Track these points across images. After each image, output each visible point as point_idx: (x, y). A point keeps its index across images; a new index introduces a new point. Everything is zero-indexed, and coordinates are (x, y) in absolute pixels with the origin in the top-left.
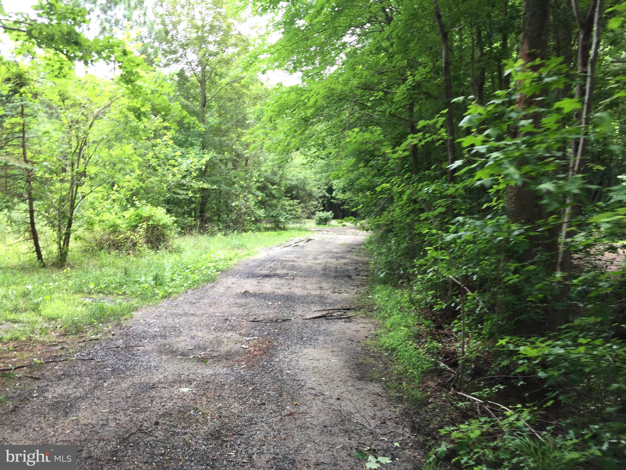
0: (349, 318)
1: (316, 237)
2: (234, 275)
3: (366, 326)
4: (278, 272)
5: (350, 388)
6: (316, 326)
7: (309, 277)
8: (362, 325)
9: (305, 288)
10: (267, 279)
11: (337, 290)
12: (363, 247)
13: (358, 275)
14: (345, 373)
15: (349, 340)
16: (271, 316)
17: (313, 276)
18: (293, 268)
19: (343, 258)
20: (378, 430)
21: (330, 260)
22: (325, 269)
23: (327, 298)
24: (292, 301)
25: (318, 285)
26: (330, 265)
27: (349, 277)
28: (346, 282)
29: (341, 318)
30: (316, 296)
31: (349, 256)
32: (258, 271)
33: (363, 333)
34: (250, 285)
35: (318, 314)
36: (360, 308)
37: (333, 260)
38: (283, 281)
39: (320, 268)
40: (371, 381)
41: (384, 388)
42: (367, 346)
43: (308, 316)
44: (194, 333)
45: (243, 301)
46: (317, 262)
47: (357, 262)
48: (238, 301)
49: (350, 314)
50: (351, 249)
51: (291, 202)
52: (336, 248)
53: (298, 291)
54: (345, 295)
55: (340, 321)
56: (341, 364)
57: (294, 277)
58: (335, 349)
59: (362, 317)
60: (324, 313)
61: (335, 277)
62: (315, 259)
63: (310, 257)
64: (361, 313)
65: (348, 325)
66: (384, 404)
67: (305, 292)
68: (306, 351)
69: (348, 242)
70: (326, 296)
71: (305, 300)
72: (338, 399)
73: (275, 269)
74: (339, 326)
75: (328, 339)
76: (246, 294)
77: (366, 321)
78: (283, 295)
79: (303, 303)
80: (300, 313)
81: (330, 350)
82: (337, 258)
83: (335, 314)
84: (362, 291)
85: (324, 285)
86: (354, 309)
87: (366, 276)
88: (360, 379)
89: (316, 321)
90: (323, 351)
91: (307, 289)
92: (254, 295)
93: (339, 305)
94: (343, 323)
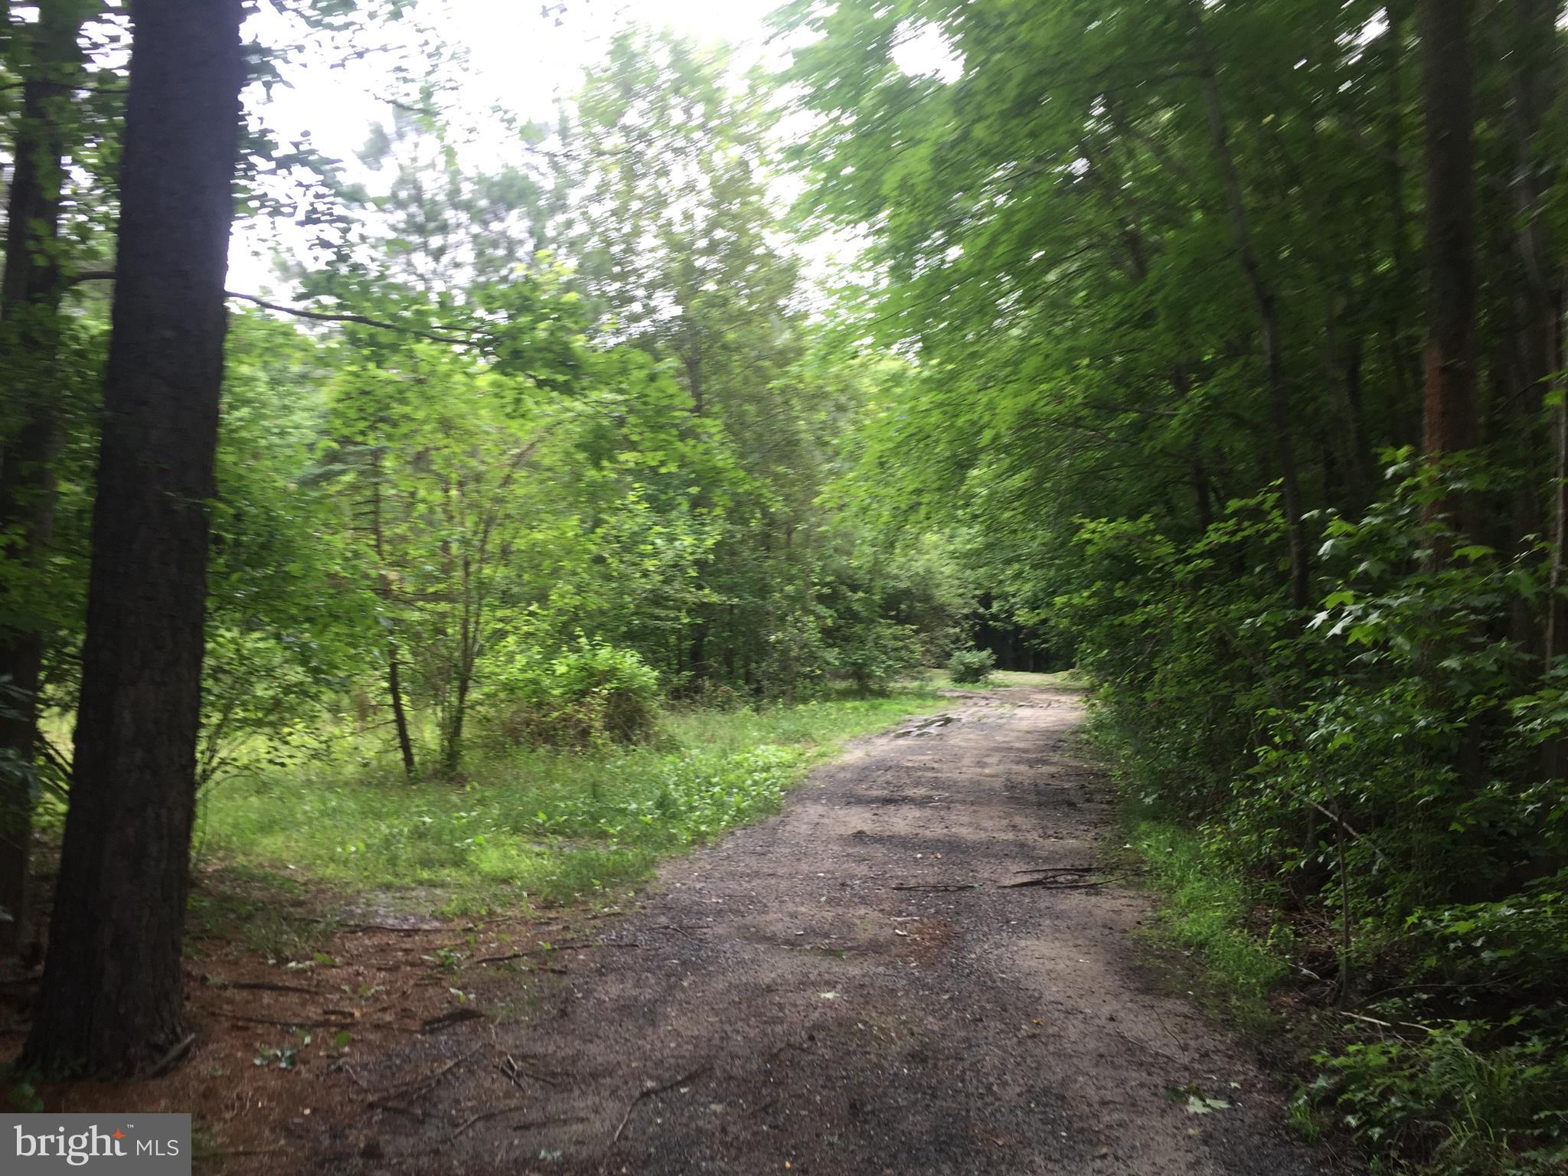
0: (1092, 886)
1: (963, 713)
2: (816, 800)
3: (1134, 903)
4: (910, 792)
5: (1130, 1005)
6: (1027, 900)
7: (981, 804)
8: (1124, 901)
9: (979, 828)
10: (892, 808)
11: (1051, 832)
12: (1085, 736)
13: (1088, 801)
14: (1112, 982)
15: (1105, 926)
16: (931, 880)
17: (989, 803)
18: (937, 784)
19: (1045, 762)
20: (1197, 1066)
21: (1015, 768)
22: (1011, 786)
23: (1034, 849)
24: (963, 853)
25: (1005, 822)
26: (1020, 779)
27: (1071, 805)
28: (1066, 815)
29: (1077, 887)
30: (1007, 842)
31: (1056, 758)
32: (861, 789)
33: (1129, 916)
34: (858, 819)
35: (1026, 879)
36: (1112, 869)
37: (1023, 768)
38: (928, 812)
39: (998, 783)
40: (1168, 995)
41: (1195, 1007)
42: (1145, 938)
43: (1007, 883)
44: (790, 907)
45: (860, 850)
46: (987, 771)
47: (1079, 773)
48: (850, 851)
49: (1093, 879)
50: (1055, 741)
51: (898, 630)
52: (1018, 739)
53: (966, 833)
54: (1071, 843)
55: (1075, 893)
56: (1100, 967)
57: (948, 804)
58: (1079, 942)
59: (1120, 886)
60: (1037, 876)
61: (1040, 805)
62: (981, 764)
63: (966, 761)
64: (1116, 878)
65: (1093, 899)
66: (1201, 1029)
67: (983, 835)
68: (1022, 943)
69: (1042, 725)
70: (1030, 843)
71: (988, 850)
72: (1112, 1019)
73: (900, 787)
74: (1075, 901)
75: (1062, 924)
76: (859, 836)
77: (1132, 893)
78: (939, 841)
79: (987, 856)
80: (986, 875)
81: (1070, 944)
82: (1031, 763)
83: (1061, 879)
84: (1107, 835)
85: (1018, 820)
86: (1099, 869)
87: (1109, 803)
88: (1146, 991)
89: (1025, 890)
90: (1057, 943)
91: (985, 830)
92: (879, 840)
93: (1065, 862)
94: (1084, 897)
